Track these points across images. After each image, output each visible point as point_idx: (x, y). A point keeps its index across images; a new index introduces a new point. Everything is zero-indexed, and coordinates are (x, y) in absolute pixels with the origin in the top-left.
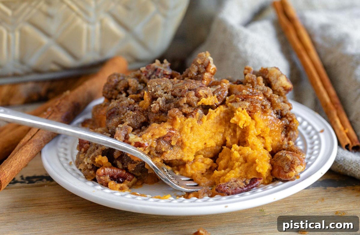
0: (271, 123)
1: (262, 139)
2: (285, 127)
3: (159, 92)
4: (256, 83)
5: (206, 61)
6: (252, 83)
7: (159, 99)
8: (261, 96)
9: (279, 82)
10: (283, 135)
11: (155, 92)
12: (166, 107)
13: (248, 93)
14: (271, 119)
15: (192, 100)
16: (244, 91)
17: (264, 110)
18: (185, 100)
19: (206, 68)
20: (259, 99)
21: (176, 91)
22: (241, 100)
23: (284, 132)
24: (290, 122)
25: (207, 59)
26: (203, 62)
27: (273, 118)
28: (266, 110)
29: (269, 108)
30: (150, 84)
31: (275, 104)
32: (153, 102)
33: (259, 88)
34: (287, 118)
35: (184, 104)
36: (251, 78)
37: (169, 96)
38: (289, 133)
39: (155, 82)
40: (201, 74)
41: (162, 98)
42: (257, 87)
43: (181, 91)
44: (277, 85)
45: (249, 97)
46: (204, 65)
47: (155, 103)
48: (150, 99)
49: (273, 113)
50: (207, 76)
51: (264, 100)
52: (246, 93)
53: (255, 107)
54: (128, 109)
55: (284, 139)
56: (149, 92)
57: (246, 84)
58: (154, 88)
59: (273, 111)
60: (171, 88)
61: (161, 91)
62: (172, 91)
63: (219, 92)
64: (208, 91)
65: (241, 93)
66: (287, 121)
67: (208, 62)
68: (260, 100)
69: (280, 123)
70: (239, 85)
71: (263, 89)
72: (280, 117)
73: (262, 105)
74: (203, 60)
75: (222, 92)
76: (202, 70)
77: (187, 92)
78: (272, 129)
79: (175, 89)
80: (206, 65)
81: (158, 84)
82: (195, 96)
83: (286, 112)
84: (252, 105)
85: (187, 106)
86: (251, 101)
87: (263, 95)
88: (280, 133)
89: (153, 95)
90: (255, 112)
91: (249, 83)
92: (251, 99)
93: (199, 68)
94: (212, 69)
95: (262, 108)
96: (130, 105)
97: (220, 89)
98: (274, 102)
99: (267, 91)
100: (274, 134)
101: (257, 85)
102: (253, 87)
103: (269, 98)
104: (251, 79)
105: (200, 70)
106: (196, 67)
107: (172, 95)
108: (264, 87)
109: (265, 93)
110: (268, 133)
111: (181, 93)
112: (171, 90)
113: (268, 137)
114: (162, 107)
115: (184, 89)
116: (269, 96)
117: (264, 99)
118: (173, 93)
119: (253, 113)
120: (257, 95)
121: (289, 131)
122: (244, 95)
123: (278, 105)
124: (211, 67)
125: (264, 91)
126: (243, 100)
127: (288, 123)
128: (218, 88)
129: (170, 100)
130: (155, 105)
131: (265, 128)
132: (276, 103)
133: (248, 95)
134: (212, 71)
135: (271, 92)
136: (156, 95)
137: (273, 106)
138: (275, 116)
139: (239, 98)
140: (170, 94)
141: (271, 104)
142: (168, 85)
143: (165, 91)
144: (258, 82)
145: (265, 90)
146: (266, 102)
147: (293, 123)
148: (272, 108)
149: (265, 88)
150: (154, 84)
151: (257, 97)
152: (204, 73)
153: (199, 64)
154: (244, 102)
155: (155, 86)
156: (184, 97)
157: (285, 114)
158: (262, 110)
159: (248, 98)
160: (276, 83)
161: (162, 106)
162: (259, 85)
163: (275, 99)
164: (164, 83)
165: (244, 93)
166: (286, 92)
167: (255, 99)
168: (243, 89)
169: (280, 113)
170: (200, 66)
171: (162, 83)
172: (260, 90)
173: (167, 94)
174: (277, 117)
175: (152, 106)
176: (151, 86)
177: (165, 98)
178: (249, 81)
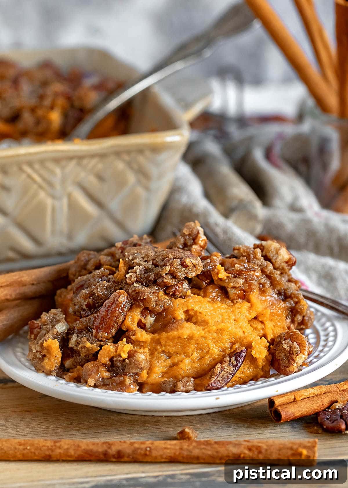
0: (271, 305)
1: (260, 323)
2: (290, 310)
3: (138, 261)
4: (252, 256)
5: (195, 231)
6: (248, 257)
7: (137, 267)
8: (257, 272)
9: (280, 257)
10: (289, 320)
11: (133, 260)
12: (144, 277)
13: (241, 268)
14: (271, 300)
15: (176, 270)
16: (236, 265)
17: (263, 289)
18: (168, 269)
19: (194, 239)
20: (256, 275)
21: (159, 260)
22: (233, 276)
23: (289, 316)
24: (296, 303)
25: (195, 229)
26: (190, 233)
27: (273, 299)
28: (265, 289)
29: (268, 287)
30: (129, 251)
31: (276, 282)
32: (129, 271)
33: (256, 262)
34: (292, 298)
35: (166, 274)
36: (246, 250)
37: (150, 265)
38: (296, 317)
39: (135, 250)
40: (188, 247)
41: (141, 266)
42: (253, 262)
43: (164, 259)
44: (278, 261)
45: (243, 272)
46: (192, 236)
47: (132, 272)
48: (125, 268)
49: (273, 293)
50: (195, 249)
51: (262, 278)
52: (239, 268)
53: (250, 285)
54: (101, 280)
55: (290, 325)
56: (126, 260)
57: (240, 258)
58: (133, 256)
59: (273, 291)
60: (153, 256)
61: (140, 259)
62: (153, 260)
63: (208, 267)
64: (197, 262)
65: (233, 269)
66: (292, 302)
67: (197, 233)
68: (257, 277)
69: (282, 305)
70: (232, 259)
71: (261, 263)
72: (283, 298)
73: (260, 284)
74: (191, 230)
75: (212, 266)
76: (190, 242)
77: (171, 261)
78: (272, 311)
79: (157, 257)
80: (194, 236)
81: (137, 252)
82: (180, 266)
83: (290, 291)
84: (246, 283)
85: (170, 277)
86: (245, 278)
87: (260, 271)
88: (284, 318)
89: (130, 263)
90: (251, 291)
91: (244, 256)
92: (246, 276)
93: (185, 240)
94: (201, 241)
95: (259, 287)
96: (103, 276)
97: (209, 263)
98: (275, 279)
99: (266, 266)
100: (275, 319)
101: (253, 259)
102: (249, 262)
103: (269, 275)
104: (247, 252)
105: (187, 243)
106: (183, 238)
107: (153, 264)
108: (262, 261)
109: (263, 269)
110: (268, 315)
111: (164, 261)
112: (152, 258)
113: (269, 321)
114: (139, 277)
115: (168, 258)
116: (269, 272)
117: (262, 276)
118: (154, 262)
119: (248, 292)
120: (252, 271)
121: (295, 316)
122: (237, 271)
123: (279, 284)
124: (200, 238)
125: (263, 266)
126: (235, 277)
127: (294, 305)
128: (207, 262)
129: (150, 269)
130: (131, 275)
131: (264, 310)
132: (278, 281)
133: (242, 271)
134: (202, 244)
135: (271, 267)
136: (133, 263)
137: (273, 284)
138: (276, 296)
139: (231, 274)
140: (151, 262)
141: (271, 283)
142: (149, 253)
143: (145, 259)
144: (255, 256)
145: (264, 264)
146: (264, 280)
147: (299, 305)
148: (272, 287)
149: (264, 263)
150: (133, 252)
151: (253, 272)
152: (191, 245)
153: (186, 235)
154: (236, 279)
155: (134, 254)
156: (167, 265)
157: (290, 294)
158: (260, 289)
159: (242, 274)
160: (276, 259)
161: (140, 275)
162: (256, 259)
163: (276, 276)
164: (145, 251)
165: (236, 268)
166: (289, 268)
167: (250, 275)
168: (236, 263)
169: (283, 294)
170: (187, 237)
171: (143, 251)
172: (258, 265)
173: (147, 262)
174: (280, 298)
175: (127, 276)
176: (130, 254)
177: (145, 267)
178: (244, 254)
